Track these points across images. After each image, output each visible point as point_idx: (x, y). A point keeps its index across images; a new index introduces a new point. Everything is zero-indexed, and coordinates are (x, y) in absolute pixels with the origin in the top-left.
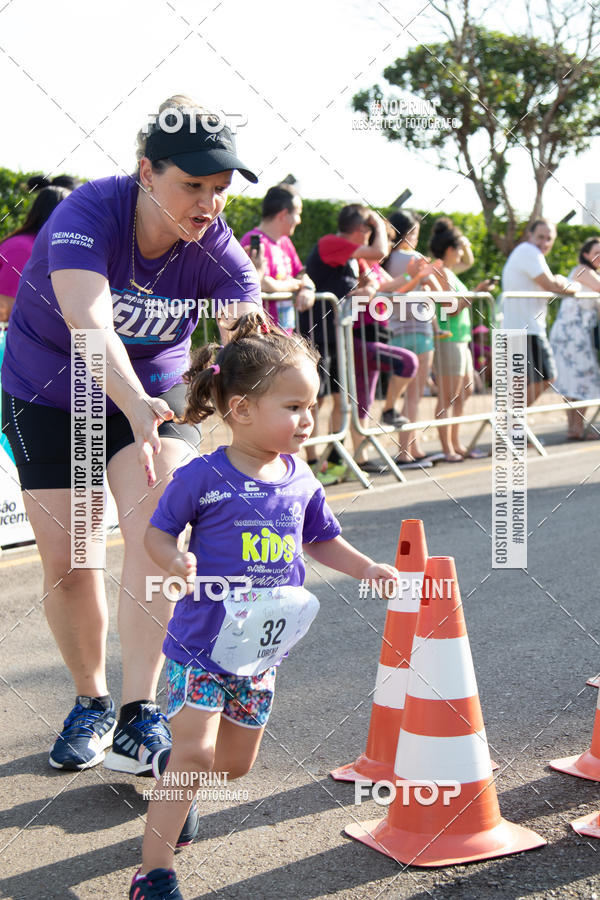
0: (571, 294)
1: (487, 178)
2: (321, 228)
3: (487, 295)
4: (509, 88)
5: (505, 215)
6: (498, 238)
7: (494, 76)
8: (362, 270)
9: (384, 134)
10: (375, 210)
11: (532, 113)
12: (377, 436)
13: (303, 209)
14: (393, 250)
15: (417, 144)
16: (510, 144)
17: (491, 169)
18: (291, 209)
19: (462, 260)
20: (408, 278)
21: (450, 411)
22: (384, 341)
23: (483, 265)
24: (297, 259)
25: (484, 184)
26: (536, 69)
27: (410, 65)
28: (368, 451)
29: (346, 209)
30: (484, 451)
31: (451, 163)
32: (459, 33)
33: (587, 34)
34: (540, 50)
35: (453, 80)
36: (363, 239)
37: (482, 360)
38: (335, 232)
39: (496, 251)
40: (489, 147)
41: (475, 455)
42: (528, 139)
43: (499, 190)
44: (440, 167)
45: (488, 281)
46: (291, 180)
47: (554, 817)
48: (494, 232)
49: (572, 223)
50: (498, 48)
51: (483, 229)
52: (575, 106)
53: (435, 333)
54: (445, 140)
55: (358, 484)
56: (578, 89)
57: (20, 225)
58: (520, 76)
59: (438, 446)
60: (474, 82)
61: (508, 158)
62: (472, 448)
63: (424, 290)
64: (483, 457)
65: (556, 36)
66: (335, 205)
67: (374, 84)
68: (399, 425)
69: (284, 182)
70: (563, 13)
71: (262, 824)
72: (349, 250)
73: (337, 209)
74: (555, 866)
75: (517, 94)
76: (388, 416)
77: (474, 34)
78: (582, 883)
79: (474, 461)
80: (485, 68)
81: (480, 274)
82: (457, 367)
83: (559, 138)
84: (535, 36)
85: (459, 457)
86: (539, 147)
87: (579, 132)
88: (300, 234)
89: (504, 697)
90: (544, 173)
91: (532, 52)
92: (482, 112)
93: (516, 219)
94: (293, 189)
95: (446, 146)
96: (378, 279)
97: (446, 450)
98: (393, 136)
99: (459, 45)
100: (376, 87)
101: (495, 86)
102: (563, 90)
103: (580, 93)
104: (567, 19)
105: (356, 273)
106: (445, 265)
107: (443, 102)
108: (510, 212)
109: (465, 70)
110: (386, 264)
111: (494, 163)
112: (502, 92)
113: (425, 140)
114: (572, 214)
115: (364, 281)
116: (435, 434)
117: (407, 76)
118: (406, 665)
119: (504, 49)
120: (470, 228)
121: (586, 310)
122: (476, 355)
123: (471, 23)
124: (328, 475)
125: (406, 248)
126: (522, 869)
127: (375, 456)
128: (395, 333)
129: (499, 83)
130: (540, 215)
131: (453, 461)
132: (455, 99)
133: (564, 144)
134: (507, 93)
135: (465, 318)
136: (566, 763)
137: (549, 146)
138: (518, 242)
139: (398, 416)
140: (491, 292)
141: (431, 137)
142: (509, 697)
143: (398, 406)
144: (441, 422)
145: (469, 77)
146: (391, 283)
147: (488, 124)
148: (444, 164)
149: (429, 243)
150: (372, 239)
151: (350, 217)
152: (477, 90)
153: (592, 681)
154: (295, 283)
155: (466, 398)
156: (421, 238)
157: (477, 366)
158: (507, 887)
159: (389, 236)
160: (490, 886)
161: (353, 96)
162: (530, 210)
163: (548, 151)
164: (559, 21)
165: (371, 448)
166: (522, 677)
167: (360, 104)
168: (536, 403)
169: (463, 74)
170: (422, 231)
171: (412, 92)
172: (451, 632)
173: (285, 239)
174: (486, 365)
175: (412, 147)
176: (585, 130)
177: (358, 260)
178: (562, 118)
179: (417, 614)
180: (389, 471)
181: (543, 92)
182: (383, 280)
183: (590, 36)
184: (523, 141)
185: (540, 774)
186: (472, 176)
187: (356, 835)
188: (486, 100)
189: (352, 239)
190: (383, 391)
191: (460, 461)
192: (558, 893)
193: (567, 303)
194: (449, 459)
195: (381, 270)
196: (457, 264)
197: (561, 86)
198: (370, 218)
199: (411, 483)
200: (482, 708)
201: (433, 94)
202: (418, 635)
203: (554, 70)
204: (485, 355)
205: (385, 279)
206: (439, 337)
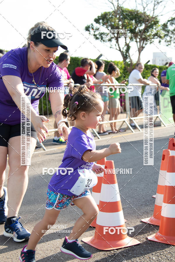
0: (148, 84)
1: (124, 51)
2: (76, 65)
4: (130, 25)
5: (129, 61)
6: (127, 68)
7: (126, 21)
8: (88, 77)
9: (94, 38)
10: (92, 60)
11: (137, 32)
13: (71, 59)
14: (97, 71)
15: (104, 41)
16: (131, 41)
17: (125, 48)
19: (117, 74)
21: (114, 118)
23: (123, 76)
24: (69, 74)
25: (123, 52)
26: (138, 19)
27: (102, 18)
29: (83, 60)
30: (123, 130)
31: (114, 46)
32: (116, 9)
33: (153, 9)
34: (139, 14)
35: (114, 22)
36: (88, 68)
37: (123, 103)
38: (80, 66)
39: (127, 72)
40: (125, 42)
41: (121, 131)
42: (136, 39)
43: (128, 54)
44: (111, 47)
45: (124, 81)
47: (142, 235)
48: (126, 66)
49: (149, 64)
50: (127, 13)
51: (123, 66)
52: (150, 30)
53: (109, 96)
54: (112, 40)
56: (150, 25)
58: (134, 21)
59: (110, 128)
60: (120, 23)
61: (130, 45)
63: (106, 83)
64: (124, 132)
65: (144, 10)
66: (80, 59)
70: (146, 3)
71: (58, 238)
72: (84, 71)
73: (81, 59)
74: (142, 250)
75: (133, 26)
77: (120, 9)
78: (150, 254)
80: (124, 19)
81: (122, 78)
82: (115, 106)
83: (145, 39)
84: (138, 10)
85: (116, 132)
86: (139, 42)
87: (151, 38)
88: (70, 67)
90: (141, 49)
91: (137, 14)
93: (133, 63)
94: (67, 54)
96: (93, 80)
97: (112, 130)
98: (97, 38)
99: (116, 12)
100: (92, 24)
101: (127, 24)
102: (146, 25)
103: (151, 26)
104: (147, 5)
105: (86, 78)
106: (112, 76)
107: (111, 28)
108: (131, 61)
109: (118, 19)
110: (95, 76)
111: (126, 46)
112: (128, 26)
113: (106, 39)
114: (149, 61)
115: (88, 81)
116: (109, 125)
117: (101, 21)
118: (100, 192)
119: (129, 13)
120: (119, 65)
121: (152, 89)
122: (121, 102)
123: (119, 6)
125: (101, 71)
126: (133, 251)
129: (128, 23)
130: (140, 62)
131: (114, 133)
132: (115, 28)
133: (147, 41)
134: (130, 26)
135: (118, 91)
136: (146, 220)
137: (142, 41)
138: (133, 69)
140: (125, 84)
141: (108, 39)
142: (130, 201)
145: (119, 21)
146: (97, 81)
148: (112, 47)
149: (107, 70)
150: (91, 69)
151: (84, 62)
152: (121, 25)
153: (154, 196)
154: (68, 81)
155: (118, 114)
156: (105, 68)
157: (121, 105)
158: (129, 256)
159: (96, 67)
160: (124, 256)
161: (85, 27)
162: (137, 60)
163: (142, 43)
164: (145, 5)
167: (87, 29)
168: (138, 116)
169: (117, 21)
170: (105, 66)
171: (102, 26)
172: (113, 182)
173: (65, 68)
174: (124, 105)
175: (103, 42)
176: (152, 37)
177: (87, 74)
178: (146, 33)
179: (103, 177)
181: (140, 26)
182: (94, 80)
183: (154, 10)
184: (134, 40)
185: (139, 223)
186: (120, 50)
187: (85, 241)
188: (124, 28)
189: (85, 68)
192: (143, 257)
193: (147, 87)
194: (113, 132)
195: (93, 77)
196: (115, 76)
197: (146, 24)
198: (90, 62)
199: (102, 139)
200: (122, 204)
201: (109, 26)
202: (103, 183)
203: (143, 19)
204: (124, 102)
205: (95, 80)
206: (110, 97)
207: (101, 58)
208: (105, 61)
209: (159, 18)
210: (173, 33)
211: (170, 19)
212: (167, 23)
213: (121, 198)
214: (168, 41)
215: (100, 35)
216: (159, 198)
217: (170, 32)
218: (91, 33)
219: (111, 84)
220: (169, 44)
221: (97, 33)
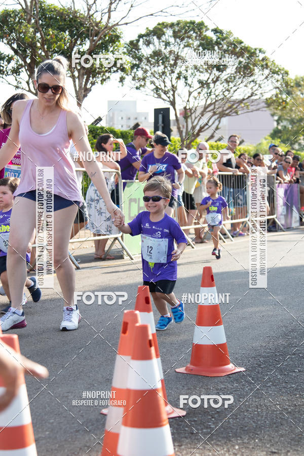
4: (60, 40)
7: (51, 32)
26: (77, 30)
32: (29, 4)
33: (107, 10)
34: (79, 18)
35: (25, 33)
42: (73, 72)
49: (99, 125)
50: (53, 14)
54: (20, 70)
56: (102, 43)
58: (67, 33)
65: (89, 10)
75: (65, 44)
77: (38, 5)
80: (45, 27)
83: (91, 73)
84: (76, 9)
86: (78, 77)
89: (49, 423)
90: (82, 94)
91: (74, 19)
99: (29, 12)
101: (52, 38)
102: (93, 43)
103: (104, 46)
107: (19, 46)
109: (33, 27)
112: (56, 42)
113: (8, 69)
114: (100, 119)
129: (54, 37)
133: (94, 76)
134: (59, 43)
137: (85, 77)
142: (53, 423)
145: (35, 32)
148: (19, 85)
152: (40, 40)
153: (104, 411)
166: (61, 410)
169: (31, 30)
181: (81, 44)
183: (109, 12)
188: (45, 47)
197: (93, 41)
200: (34, 431)
203: (88, 30)
209: (120, 30)
210: (149, 61)
211: (144, 32)
212: (138, 41)
213: (32, 415)
214: (139, 79)
216: (115, 415)
217: (145, 61)
220: (141, 86)
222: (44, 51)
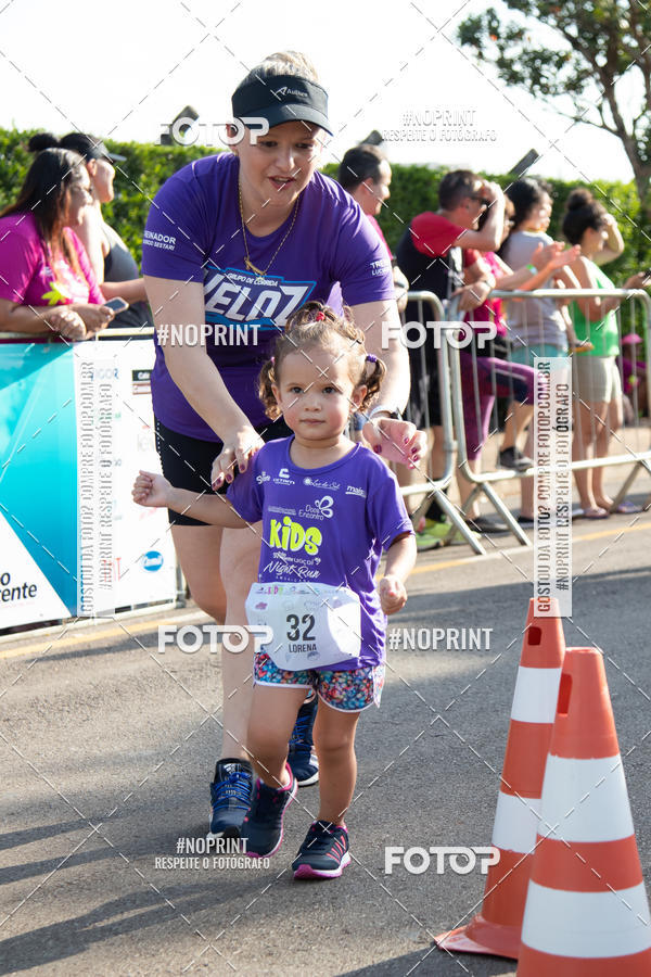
1: (640, 133)
2: (416, 203)
3: (641, 292)
9: (502, 76)
10: (490, 178)
12: (491, 482)
14: (514, 230)
15: (545, 89)
17: (645, 122)
18: (377, 178)
19: (607, 245)
20: (533, 270)
21: (590, 450)
22: (501, 355)
23: (634, 252)
25: (637, 142)
28: (480, 503)
29: (450, 176)
30: (636, 504)
37: (634, 380)
38: (435, 209)
41: (625, 509)
44: (577, 120)
45: (642, 274)
46: (376, 139)
51: (635, 203)
53: (570, 345)
54: (583, 83)
55: (467, 548)
57: (14, 201)
59: (572, 497)
62: (621, 499)
63: (557, 287)
64: (637, 512)
66: (435, 172)
67: (488, 7)
68: (522, 468)
69: (366, 142)
72: (450, 234)
73: (438, 177)
76: (507, 457)
79: (625, 517)
81: (631, 264)
82: (600, 391)
85: (603, 512)
92: (634, 43)
94: (379, 150)
95: (585, 90)
97: (584, 502)
98: (514, 78)
100: (490, 12)
106: (584, 253)
107: (581, 31)
110: (503, 252)
113: (557, 82)
118: (536, 792)
120: (617, 202)
122: (626, 373)
124: (427, 536)
125: (533, 229)
127: (491, 510)
128: (516, 344)
131: (594, 517)
132: (598, 26)
135: (611, 324)
139: (520, 457)
140: (646, 289)
141: (566, 80)
143: (520, 444)
144: (579, 465)
146: (512, 277)
147: (642, 60)
148: (582, 115)
149: (561, 223)
151: (455, 186)
152: (628, 15)
157: (627, 389)
159: (506, 212)
161: (460, 24)
165: (483, 499)
167: (469, 34)
171: (539, 18)
174: (638, 386)
175: (539, 94)
179: (551, 725)
180: (510, 531)
182: (499, 274)
186: (621, 132)
188: (639, 28)
190: (500, 423)
191: (604, 517)
194: (588, 514)
195: (497, 259)
196: (599, 252)
198: (484, 189)
201: (568, 20)
202: (553, 754)
204: (638, 375)
205: (505, 273)
206: (575, 349)
207: (531, 171)
208: (551, 181)
215: (525, 64)
218: (485, 53)
219: (579, 291)
221: (513, 51)
222: (635, 36)
